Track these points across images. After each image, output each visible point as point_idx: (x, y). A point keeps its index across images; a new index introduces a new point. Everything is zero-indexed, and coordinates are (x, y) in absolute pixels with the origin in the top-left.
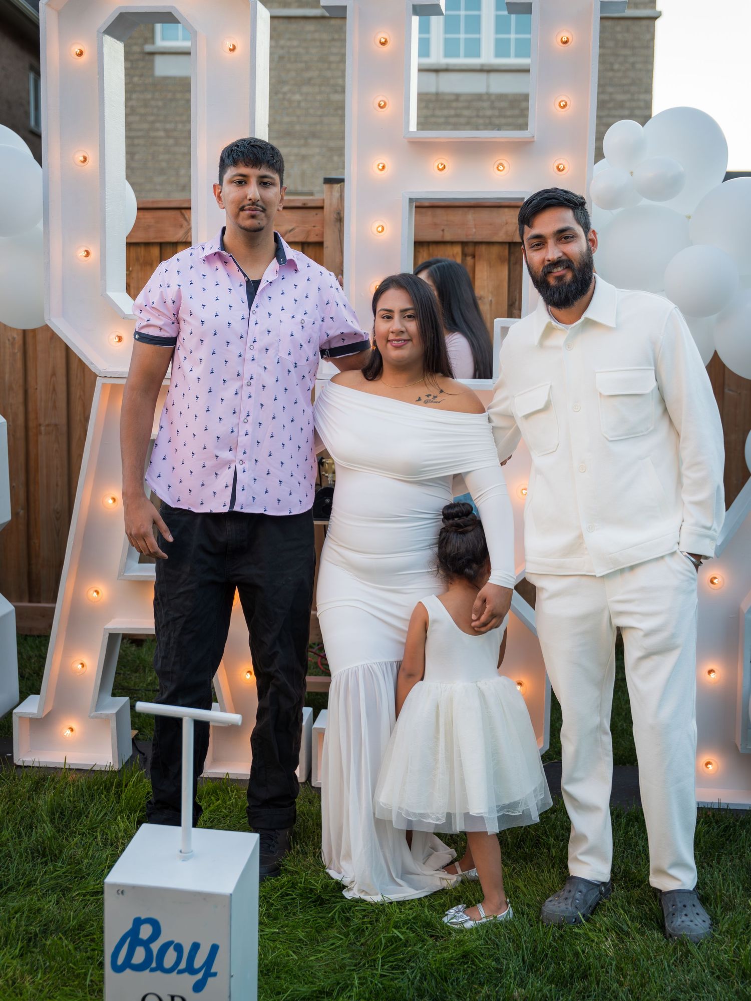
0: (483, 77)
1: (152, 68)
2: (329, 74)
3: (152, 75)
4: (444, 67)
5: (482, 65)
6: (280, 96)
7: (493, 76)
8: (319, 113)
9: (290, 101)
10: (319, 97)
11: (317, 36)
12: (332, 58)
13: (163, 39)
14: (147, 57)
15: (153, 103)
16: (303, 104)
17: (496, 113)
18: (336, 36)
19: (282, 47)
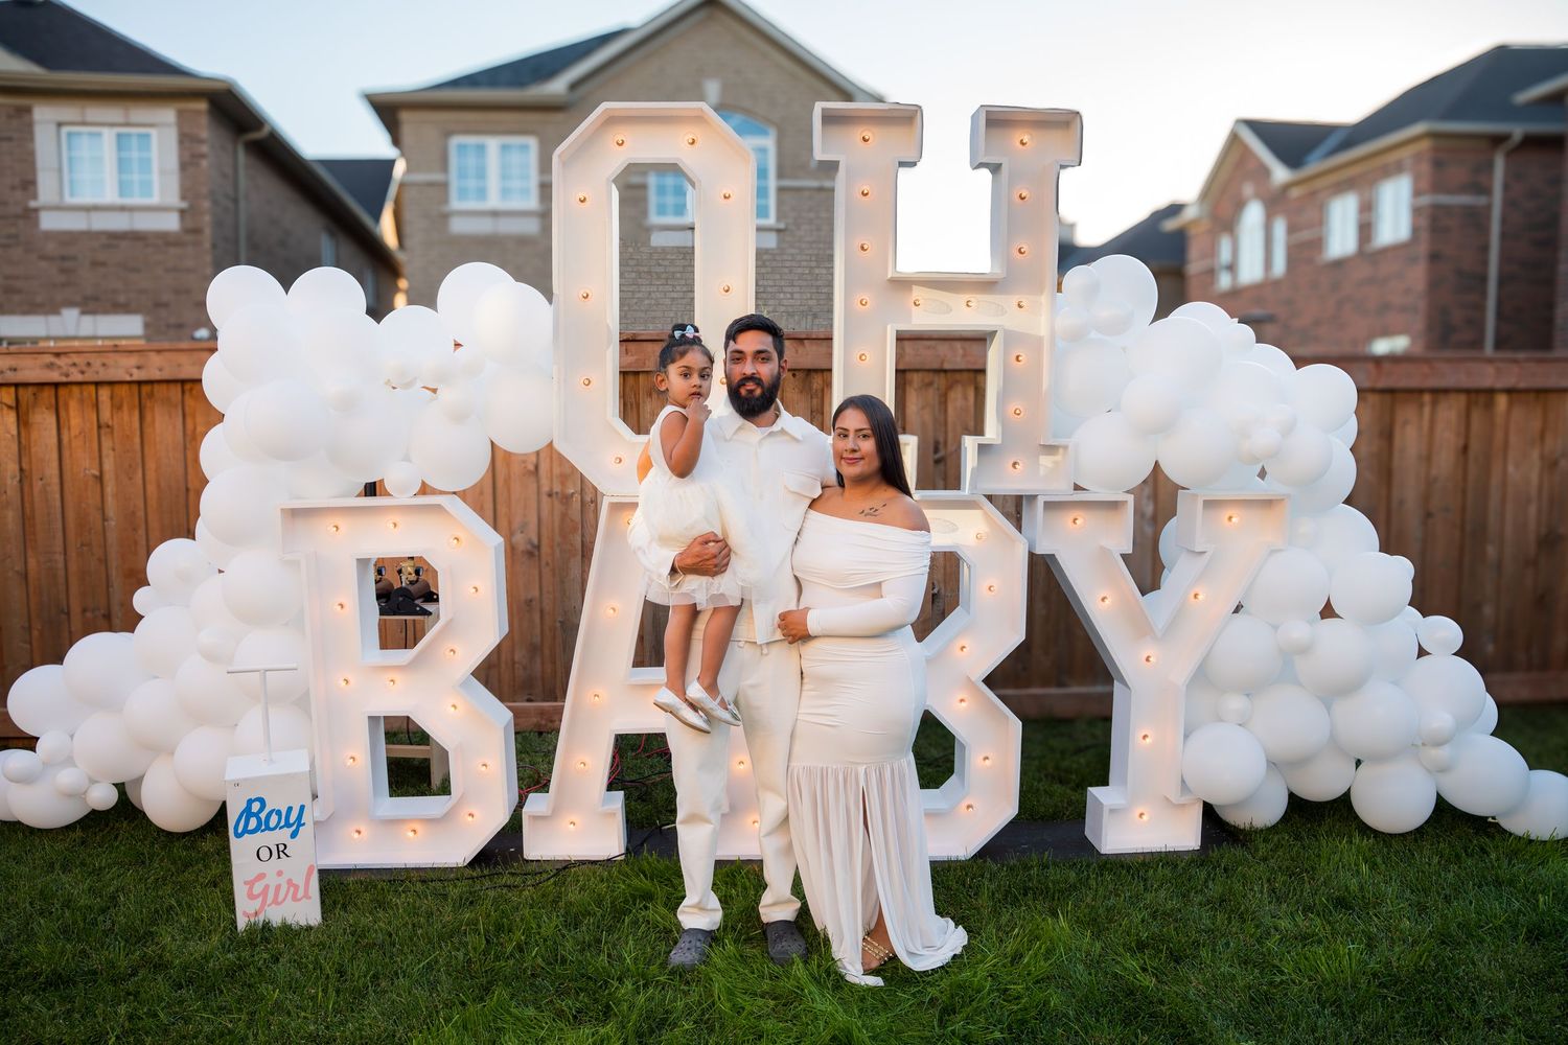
13: (460, 201)
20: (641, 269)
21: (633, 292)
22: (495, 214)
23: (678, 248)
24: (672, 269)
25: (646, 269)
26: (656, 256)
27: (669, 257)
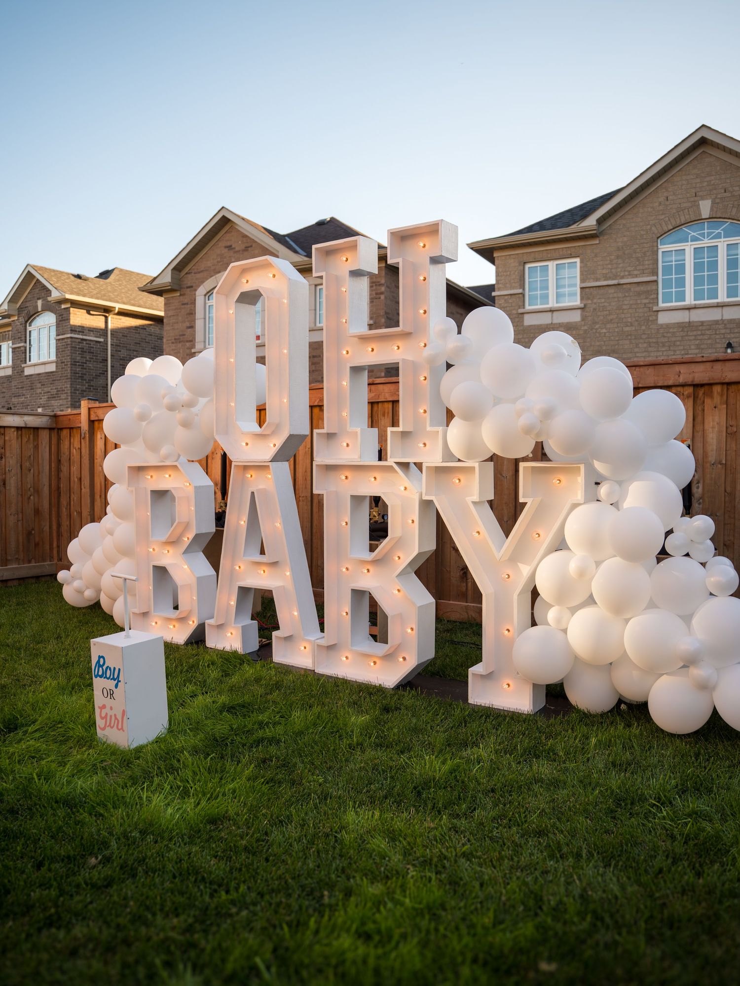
0: (720, 309)
1: (523, 321)
2: (623, 316)
3: (523, 325)
4: (693, 307)
5: (718, 303)
6: (594, 331)
7: (725, 309)
8: (617, 339)
9: (600, 333)
10: (616, 330)
11: (615, 295)
12: (625, 307)
13: (529, 305)
14: (520, 316)
15: (523, 340)
16: (607, 334)
17: (728, 331)
18: (627, 294)
19: (595, 303)
20: (651, 340)
21: (644, 357)
22: (552, 311)
23: (678, 323)
24: (673, 339)
25: (654, 340)
26: (661, 331)
27: (671, 330)
